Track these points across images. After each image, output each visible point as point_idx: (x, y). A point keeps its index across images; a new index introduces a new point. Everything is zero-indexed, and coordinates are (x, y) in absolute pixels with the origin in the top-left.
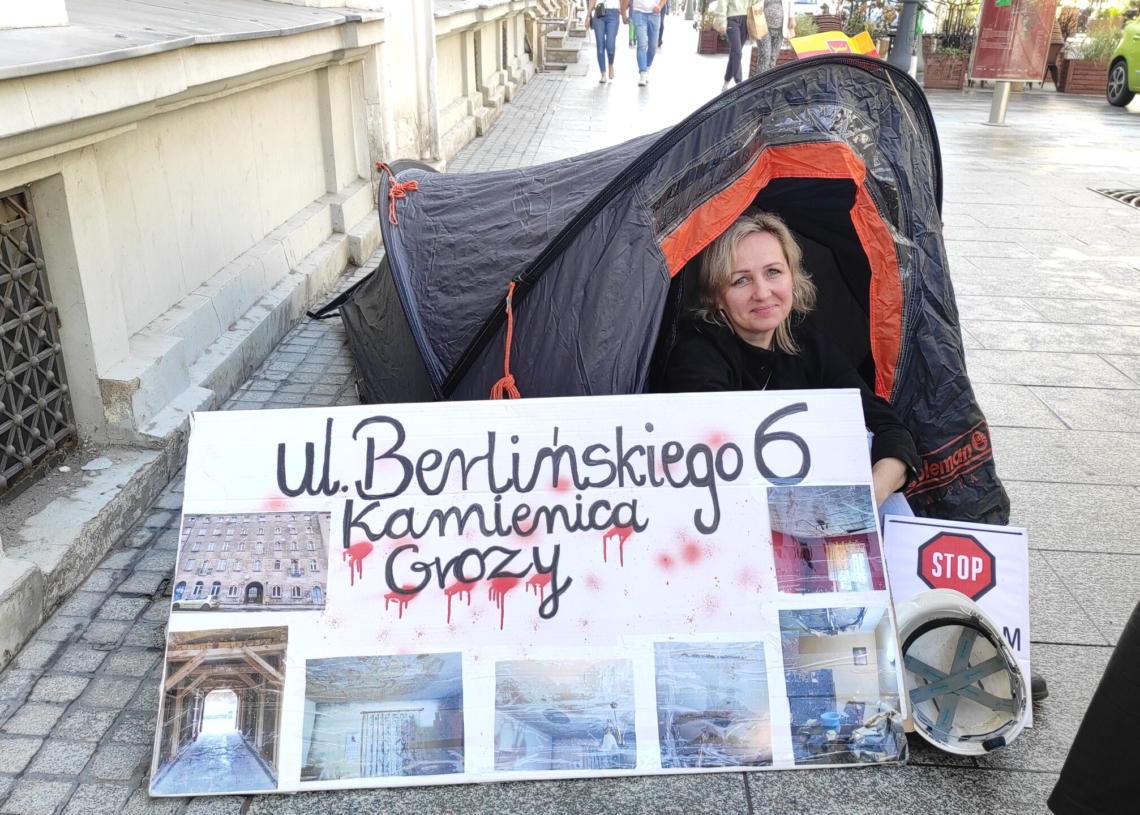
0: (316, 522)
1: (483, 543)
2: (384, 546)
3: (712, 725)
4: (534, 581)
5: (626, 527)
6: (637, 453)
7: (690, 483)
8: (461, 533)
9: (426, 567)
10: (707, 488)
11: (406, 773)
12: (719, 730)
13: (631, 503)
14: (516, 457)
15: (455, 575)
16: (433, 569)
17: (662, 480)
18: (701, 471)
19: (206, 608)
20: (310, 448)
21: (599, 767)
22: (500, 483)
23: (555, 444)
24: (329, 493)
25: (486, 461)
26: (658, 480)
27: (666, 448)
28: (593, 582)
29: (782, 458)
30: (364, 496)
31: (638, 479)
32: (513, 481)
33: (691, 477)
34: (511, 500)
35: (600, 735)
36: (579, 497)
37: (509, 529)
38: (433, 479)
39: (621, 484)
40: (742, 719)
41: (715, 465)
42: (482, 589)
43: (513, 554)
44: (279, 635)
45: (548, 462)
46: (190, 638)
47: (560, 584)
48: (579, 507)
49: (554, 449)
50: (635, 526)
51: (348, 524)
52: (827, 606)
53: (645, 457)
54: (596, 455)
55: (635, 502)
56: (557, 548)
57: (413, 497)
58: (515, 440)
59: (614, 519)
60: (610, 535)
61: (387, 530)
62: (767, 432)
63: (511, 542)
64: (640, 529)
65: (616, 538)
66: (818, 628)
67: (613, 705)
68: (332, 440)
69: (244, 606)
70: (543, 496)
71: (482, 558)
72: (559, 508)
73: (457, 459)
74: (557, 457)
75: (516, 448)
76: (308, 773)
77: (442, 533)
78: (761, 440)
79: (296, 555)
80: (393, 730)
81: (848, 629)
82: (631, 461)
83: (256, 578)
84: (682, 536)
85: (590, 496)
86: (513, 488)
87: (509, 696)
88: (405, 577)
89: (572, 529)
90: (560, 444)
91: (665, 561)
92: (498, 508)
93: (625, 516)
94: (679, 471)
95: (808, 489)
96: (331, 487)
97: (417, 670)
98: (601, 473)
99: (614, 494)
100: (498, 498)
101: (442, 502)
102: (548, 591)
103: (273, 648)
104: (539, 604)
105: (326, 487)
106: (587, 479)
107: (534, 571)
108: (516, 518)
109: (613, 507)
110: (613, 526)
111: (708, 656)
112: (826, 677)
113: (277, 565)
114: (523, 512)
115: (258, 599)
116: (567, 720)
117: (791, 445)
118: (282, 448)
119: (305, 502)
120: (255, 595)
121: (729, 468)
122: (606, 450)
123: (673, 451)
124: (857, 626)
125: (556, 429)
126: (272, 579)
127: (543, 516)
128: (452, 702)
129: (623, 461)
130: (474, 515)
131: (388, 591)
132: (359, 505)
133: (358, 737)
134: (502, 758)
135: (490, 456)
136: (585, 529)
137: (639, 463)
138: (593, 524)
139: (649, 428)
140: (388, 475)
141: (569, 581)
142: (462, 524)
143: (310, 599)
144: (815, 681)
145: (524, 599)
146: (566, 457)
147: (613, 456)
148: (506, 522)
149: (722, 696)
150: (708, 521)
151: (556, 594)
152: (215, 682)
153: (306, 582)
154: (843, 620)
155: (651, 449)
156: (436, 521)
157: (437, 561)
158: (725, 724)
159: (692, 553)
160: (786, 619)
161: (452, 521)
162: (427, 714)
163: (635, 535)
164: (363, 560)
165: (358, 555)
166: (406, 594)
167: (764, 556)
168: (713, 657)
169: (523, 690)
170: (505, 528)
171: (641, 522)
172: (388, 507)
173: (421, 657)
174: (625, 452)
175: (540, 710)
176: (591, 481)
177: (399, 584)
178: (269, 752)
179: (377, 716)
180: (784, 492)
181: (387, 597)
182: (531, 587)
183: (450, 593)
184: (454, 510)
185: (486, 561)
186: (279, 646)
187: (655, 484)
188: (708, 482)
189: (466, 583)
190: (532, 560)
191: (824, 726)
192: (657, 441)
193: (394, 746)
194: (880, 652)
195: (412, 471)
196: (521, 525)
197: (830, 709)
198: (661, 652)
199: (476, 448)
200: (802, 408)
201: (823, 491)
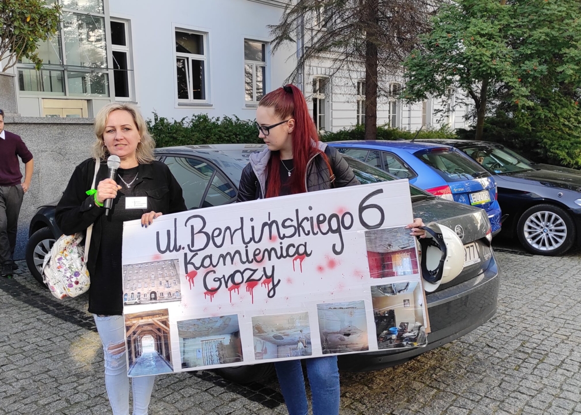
0: (174, 263)
1: (242, 267)
2: (201, 272)
3: (343, 336)
4: (264, 282)
5: (302, 255)
6: (306, 220)
7: (330, 232)
8: (232, 263)
9: (220, 280)
10: (338, 234)
11: (221, 363)
12: (346, 337)
13: (304, 244)
14: (253, 228)
15: (231, 282)
16: (223, 280)
17: (317, 232)
18: (334, 226)
19: (136, 304)
20: (169, 232)
21: (297, 356)
22: (247, 240)
23: (269, 220)
24: (177, 251)
25: (240, 230)
26: (315, 232)
27: (318, 217)
28: (289, 281)
29: (372, 216)
30: (191, 251)
31: (307, 232)
32: (253, 239)
33: (330, 230)
34: (252, 247)
35: (296, 343)
36: (281, 243)
37: (252, 260)
38: (218, 241)
39: (299, 236)
40: (355, 333)
41: (341, 223)
42: (243, 287)
43: (255, 271)
44: (165, 312)
45: (267, 228)
46: (132, 316)
47: (275, 283)
48: (281, 248)
49: (269, 222)
50: (306, 254)
51: (186, 264)
52: (392, 283)
53: (309, 222)
54: (288, 223)
55: (306, 243)
56: (273, 267)
57: (211, 249)
58: (252, 220)
59: (297, 252)
60: (296, 259)
61: (202, 265)
62: (364, 205)
63: (253, 266)
64: (308, 255)
65: (298, 260)
66: (388, 293)
67: (301, 331)
68: (177, 228)
69: (150, 302)
70: (265, 244)
71: (242, 274)
72: (273, 249)
73: (228, 231)
74: (270, 226)
75: (252, 224)
76: (184, 365)
77: (225, 264)
78: (362, 209)
79: (167, 278)
80: (214, 347)
81: (401, 292)
82: (303, 224)
83: (153, 289)
84: (327, 257)
85: (286, 242)
86: (252, 241)
87: (258, 330)
88: (212, 285)
89: (279, 258)
90: (271, 220)
91: (320, 269)
92: (247, 251)
93: (302, 250)
94: (325, 227)
95: (384, 230)
96: (178, 248)
97: (217, 324)
98: (292, 230)
99: (296, 240)
100: (247, 247)
101: (223, 250)
102: (271, 286)
103: (163, 318)
104: (268, 292)
105: (177, 249)
106: (284, 235)
107: (264, 278)
108: (255, 255)
109: (296, 246)
110: (297, 255)
111: (340, 308)
112: (392, 313)
113: (161, 284)
114: (257, 252)
115: (155, 298)
116: (283, 339)
117: (376, 210)
118: (158, 233)
119: (168, 256)
120: (154, 297)
121: (347, 224)
122: (292, 220)
123: (321, 218)
124: (405, 290)
125: (269, 213)
126: (159, 290)
127: (266, 253)
128: (236, 334)
129: (300, 225)
130: (237, 255)
131: (206, 291)
132: (190, 255)
133: (201, 350)
134: (258, 355)
135: (242, 228)
136: (285, 257)
137: (307, 225)
138: (288, 255)
139: (310, 208)
140: (201, 240)
141: (279, 281)
142: (232, 260)
143: (175, 297)
144: (387, 315)
145: (261, 290)
146: (274, 225)
147: (295, 223)
148: (251, 257)
149: (347, 324)
150: (338, 249)
151: (274, 287)
152: (144, 333)
153: (173, 290)
154: (400, 288)
155: (312, 218)
156: (221, 259)
157: (224, 277)
158: (348, 335)
159: (332, 264)
160: (374, 289)
161: (228, 258)
162: (227, 340)
163: (306, 258)
164: (194, 278)
166: (212, 292)
167: (364, 264)
168: (342, 308)
169: (264, 328)
170: (250, 260)
171: (309, 252)
172: (201, 254)
173: (221, 317)
174: (300, 221)
175: (271, 335)
176: (286, 235)
177: (210, 288)
178: (168, 358)
179: (207, 342)
181: (205, 293)
182: (263, 285)
183: (230, 290)
184: (228, 253)
185: (244, 275)
186: (166, 317)
187: (314, 234)
188: (338, 231)
189: (236, 285)
190: (263, 273)
191: (391, 333)
192: (314, 214)
193: (215, 353)
194: (415, 301)
195: (210, 238)
196: (257, 258)
197: (394, 326)
198: (320, 308)
199: (235, 225)
200: (380, 191)
201: (391, 230)
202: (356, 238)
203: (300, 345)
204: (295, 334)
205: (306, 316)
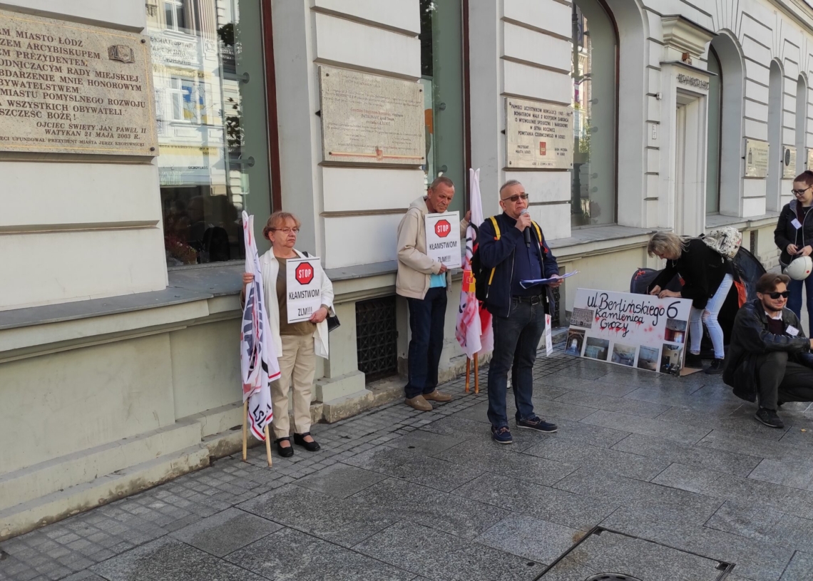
0: (592, 312)
1: (616, 321)
2: (601, 318)
3: (647, 362)
4: (623, 330)
5: (640, 322)
8: (613, 318)
13: (642, 317)
14: (625, 305)
15: (611, 326)
16: (608, 324)
17: (649, 313)
18: (656, 313)
19: (575, 325)
20: (593, 298)
21: (627, 365)
22: (621, 310)
28: (632, 332)
29: (672, 313)
30: (600, 308)
31: (644, 313)
32: (623, 310)
33: (654, 314)
34: (622, 313)
35: (628, 359)
36: (633, 315)
38: (611, 307)
39: (641, 313)
40: (652, 362)
41: (659, 312)
42: (615, 329)
43: (621, 324)
44: (584, 332)
46: (572, 330)
48: (633, 317)
49: (631, 304)
50: (642, 322)
51: (597, 313)
52: (672, 344)
53: (647, 308)
54: (638, 306)
56: (628, 324)
57: (607, 310)
58: (625, 301)
59: (638, 320)
61: (602, 316)
62: (671, 307)
63: (621, 321)
65: (638, 324)
66: (669, 348)
67: (631, 355)
69: (580, 326)
70: (627, 313)
71: (616, 324)
72: (630, 316)
73: (615, 304)
74: (631, 306)
75: (625, 303)
76: (585, 355)
77: (610, 318)
78: (669, 308)
79: (588, 318)
80: (597, 351)
83: (582, 321)
84: (649, 326)
85: (636, 315)
87: (615, 350)
88: (604, 325)
89: (631, 321)
91: (646, 330)
92: (620, 314)
93: (640, 320)
94: (652, 312)
95: (675, 320)
97: (601, 342)
98: (638, 310)
99: (640, 315)
100: (620, 312)
101: (611, 312)
103: (583, 334)
104: (623, 334)
105: (595, 306)
106: (636, 311)
107: (623, 328)
108: (622, 317)
109: (639, 318)
112: (669, 357)
113: (585, 319)
114: (624, 316)
116: (624, 356)
117: (675, 310)
118: (589, 297)
119: (591, 308)
120: (582, 324)
121: (661, 313)
122: (640, 306)
123: (652, 308)
124: (677, 349)
125: (632, 300)
126: (585, 322)
127: (627, 317)
128: (607, 349)
129: (643, 309)
130: (616, 315)
132: (599, 310)
133: (592, 351)
134: (613, 360)
135: (620, 304)
136: (633, 321)
137: (645, 309)
138: (635, 320)
139: (649, 302)
140: (604, 305)
141: (628, 331)
143: (589, 326)
144: (666, 358)
145: (621, 332)
146: (633, 306)
149: (650, 357)
150: (655, 323)
151: (626, 333)
152: (574, 338)
153: (589, 323)
154: (674, 348)
156: (610, 315)
158: (649, 362)
159: (651, 329)
160: (664, 345)
161: (612, 315)
162: (603, 350)
163: (641, 324)
165: (597, 319)
166: (603, 328)
167: (663, 333)
168: (650, 350)
169: (618, 349)
170: (620, 319)
172: (603, 311)
173: (603, 340)
174: (643, 307)
175: (620, 353)
177: (602, 326)
178: (580, 351)
179: (595, 349)
180: (670, 320)
181: (600, 328)
183: (610, 329)
184: (613, 313)
187: (647, 314)
188: (657, 315)
189: (612, 328)
190: (623, 326)
191: (666, 367)
192: (649, 305)
193: (597, 354)
194: (680, 355)
195: (608, 305)
196: (623, 319)
197: (668, 363)
198: (641, 347)
199: (618, 302)
200: (679, 302)
201: (678, 321)
202: (663, 320)
203: (630, 361)
204: (628, 355)
205: (634, 349)
